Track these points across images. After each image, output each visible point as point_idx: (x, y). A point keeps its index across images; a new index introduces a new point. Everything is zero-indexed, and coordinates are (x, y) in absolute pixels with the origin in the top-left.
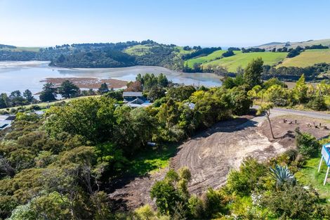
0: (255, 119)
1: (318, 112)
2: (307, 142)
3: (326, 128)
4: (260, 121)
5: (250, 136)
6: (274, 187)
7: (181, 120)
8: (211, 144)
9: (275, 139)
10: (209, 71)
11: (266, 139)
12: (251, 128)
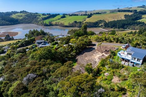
0: (94, 47)
1: (110, 43)
2: (112, 53)
3: (114, 48)
4: (96, 47)
5: (95, 52)
7: (74, 50)
8: (86, 56)
9: (102, 52)
10: (56, 25)
11: (100, 53)
12: (94, 50)
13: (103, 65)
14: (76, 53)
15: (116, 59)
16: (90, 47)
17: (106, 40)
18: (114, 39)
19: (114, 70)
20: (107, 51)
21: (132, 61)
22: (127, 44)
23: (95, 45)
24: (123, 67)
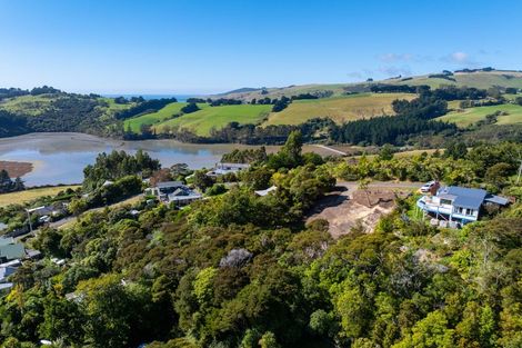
3: (402, 193)
4: (348, 194)
5: (353, 206)
6: (404, 226)
8: (333, 216)
9: (372, 206)
10: (166, 136)
11: (365, 207)
12: (348, 201)
14: (302, 208)
15: (415, 217)
16: (333, 193)
17: (371, 174)
18: (394, 172)
19: (419, 239)
20: (384, 202)
21: (455, 216)
22: (433, 182)
23: (343, 189)
24: (438, 231)
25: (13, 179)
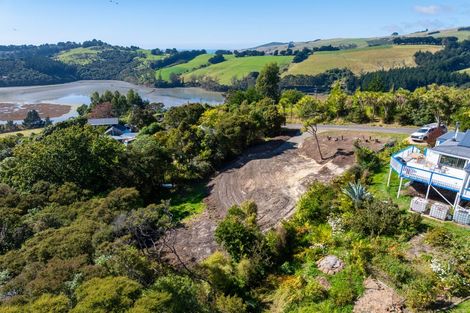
0: (292, 140)
1: (361, 126)
2: (367, 158)
3: (377, 141)
4: (299, 141)
5: (294, 160)
6: (352, 207)
7: (203, 149)
8: (251, 175)
9: (324, 160)
10: (193, 84)
11: (313, 161)
12: (292, 151)
13: (318, 217)
14: (210, 159)
15: (383, 189)
16: (276, 138)
17: (343, 113)
20: (341, 155)
21: (468, 195)
22: (435, 125)
24: (421, 228)
25: (43, 120)
